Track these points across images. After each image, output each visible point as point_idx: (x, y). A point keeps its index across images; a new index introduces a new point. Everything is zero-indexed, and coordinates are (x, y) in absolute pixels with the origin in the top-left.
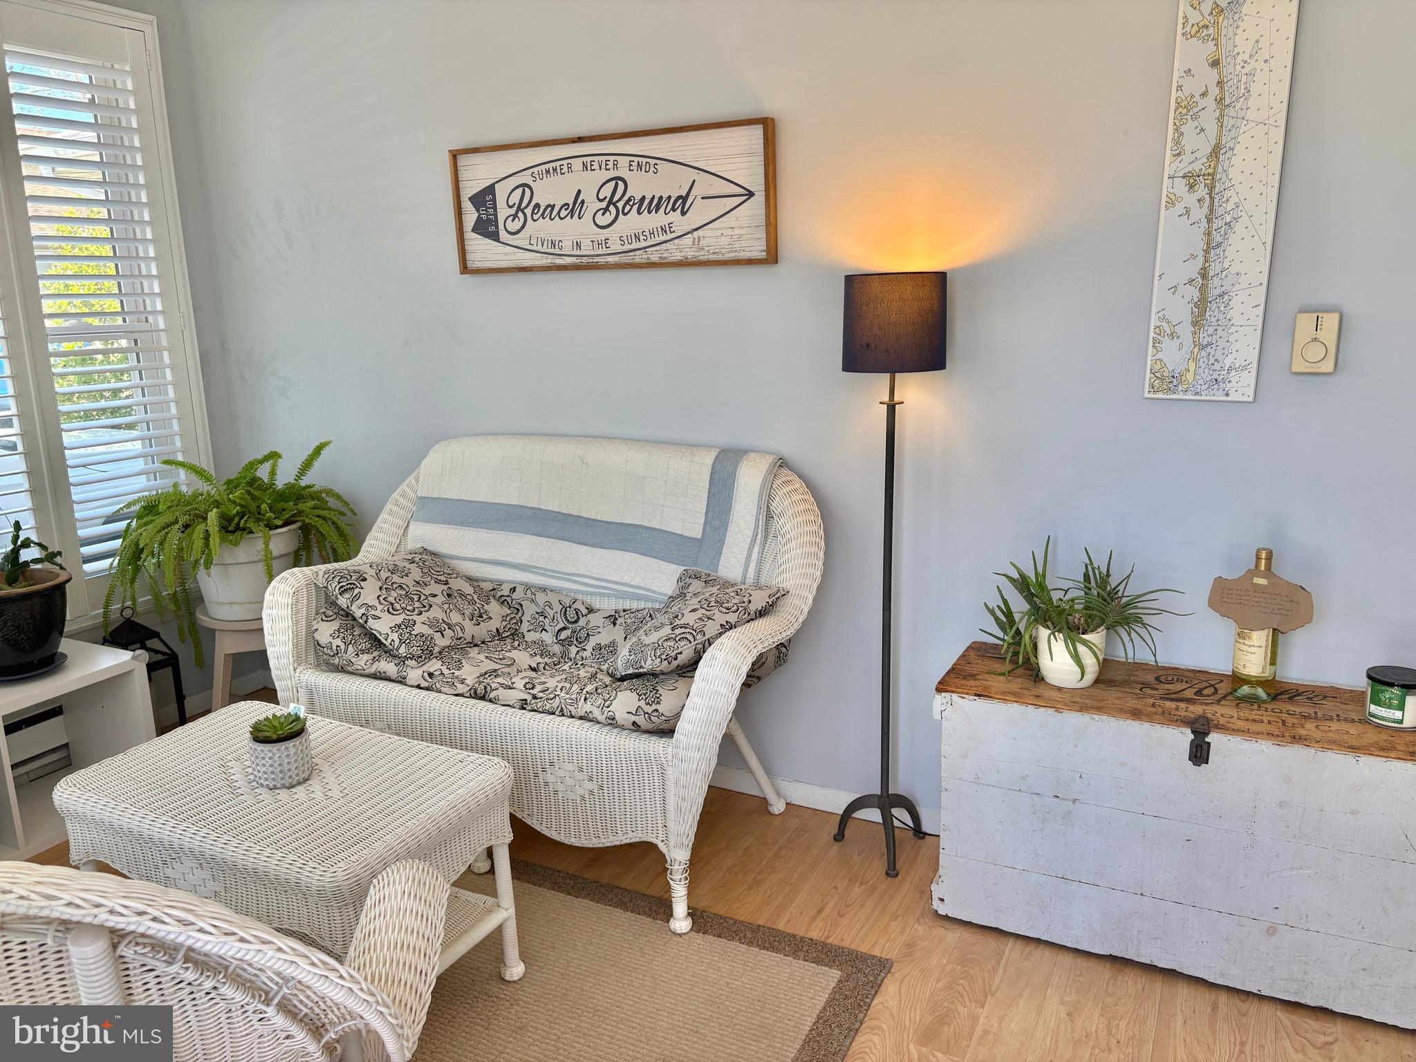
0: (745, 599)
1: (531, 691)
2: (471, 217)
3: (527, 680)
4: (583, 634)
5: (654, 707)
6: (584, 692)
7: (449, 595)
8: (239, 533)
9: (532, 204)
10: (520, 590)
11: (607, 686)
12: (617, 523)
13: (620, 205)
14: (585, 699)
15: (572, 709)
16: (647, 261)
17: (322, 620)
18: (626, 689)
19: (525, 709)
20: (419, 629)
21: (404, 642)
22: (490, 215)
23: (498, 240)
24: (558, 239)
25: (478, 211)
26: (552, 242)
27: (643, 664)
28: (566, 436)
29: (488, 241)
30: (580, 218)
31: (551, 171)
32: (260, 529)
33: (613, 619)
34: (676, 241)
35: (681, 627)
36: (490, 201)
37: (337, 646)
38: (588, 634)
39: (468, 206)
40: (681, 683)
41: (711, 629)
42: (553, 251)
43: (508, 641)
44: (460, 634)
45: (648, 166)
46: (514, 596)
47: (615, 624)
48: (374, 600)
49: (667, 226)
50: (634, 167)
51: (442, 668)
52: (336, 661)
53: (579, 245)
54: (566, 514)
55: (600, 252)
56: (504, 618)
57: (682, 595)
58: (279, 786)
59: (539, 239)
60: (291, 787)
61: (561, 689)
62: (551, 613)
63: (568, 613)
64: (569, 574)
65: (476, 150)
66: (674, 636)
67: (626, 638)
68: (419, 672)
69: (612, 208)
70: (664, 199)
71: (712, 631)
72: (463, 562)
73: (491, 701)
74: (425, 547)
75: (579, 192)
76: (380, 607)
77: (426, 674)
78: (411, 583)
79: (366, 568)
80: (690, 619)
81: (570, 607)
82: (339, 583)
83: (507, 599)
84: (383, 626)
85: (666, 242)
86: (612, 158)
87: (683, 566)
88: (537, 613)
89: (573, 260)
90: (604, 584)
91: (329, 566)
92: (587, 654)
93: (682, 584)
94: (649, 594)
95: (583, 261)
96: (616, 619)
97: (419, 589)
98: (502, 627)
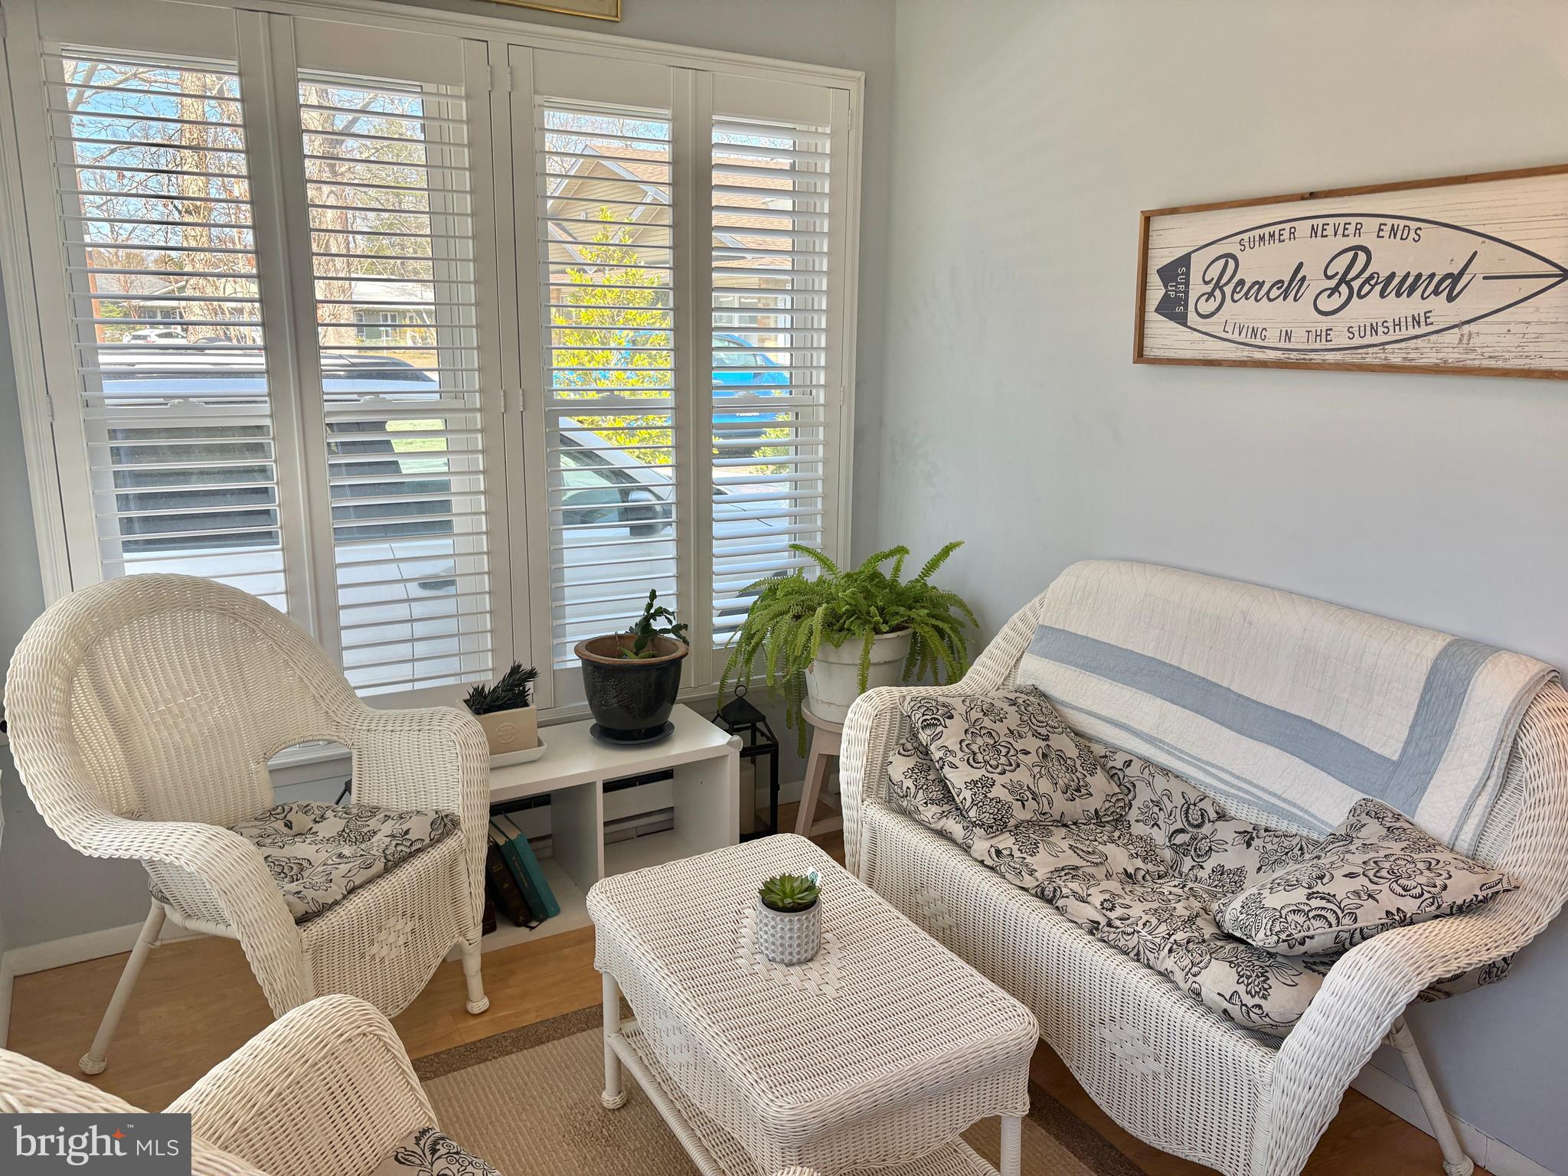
0: (1439, 882)
1: (1108, 913)
2: (1156, 293)
3: (1107, 896)
4: (1204, 845)
5: (1257, 1000)
6: (1172, 940)
7: (1045, 756)
8: (844, 633)
9: (1235, 280)
10: (1136, 765)
11: (1204, 941)
12: (1277, 710)
13: (1356, 285)
14: (1170, 951)
15: (1151, 956)
16: (1384, 362)
17: (899, 754)
18: (1224, 959)
19: (1094, 935)
20: (997, 792)
21: (976, 805)
22: (1180, 292)
23: (1185, 325)
24: (1261, 326)
25: (1166, 286)
26: (1253, 330)
27: (1253, 935)
28: (1232, 579)
29: (1173, 324)
30: (1295, 300)
31: (1267, 237)
32: (863, 633)
33: (1248, 838)
34: (1433, 337)
35: (1322, 898)
36: (1182, 274)
37: (908, 788)
38: (1210, 847)
39: (1154, 280)
40: (1305, 979)
41: (1370, 914)
42: (1253, 341)
43: (1108, 828)
44: (1046, 809)
45: (1406, 232)
46: (1128, 771)
47: (1249, 845)
48: (956, 744)
49: (1422, 315)
50: (1385, 233)
51: (1014, 847)
52: (905, 804)
53: (1288, 336)
54: (1212, 682)
55: (1317, 346)
56: (1108, 797)
57: (1348, 838)
58: (778, 960)
59: (1237, 326)
60: (790, 964)
61: (1145, 925)
62: (1170, 806)
63: (1190, 811)
64: (1202, 761)
65: (1173, 211)
66: (1307, 909)
67: (1260, 869)
68: (986, 845)
69: (1344, 289)
70: (1423, 278)
71: (1370, 918)
72: (1076, 712)
73: (1057, 908)
74: (1037, 684)
75: (1301, 265)
76: (960, 754)
77: (993, 850)
78: (1004, 731)
79: (957, 703)
80: (1340, 887)
81: (1195, 805)
82: (923, 715)
83: (1119, 772)
84: (958, 777)
85: (1416, 337)
86: (1354, 220)
87: (1363, 792)
88: (1152, 801)
89: (1279, 354)
92: (1203, 874)
93: (1353, 820)
94: (1306, 817)
95: (1292, 356)
96: (1252, 838)
97: (1011, 740)
98: (1103, 809)
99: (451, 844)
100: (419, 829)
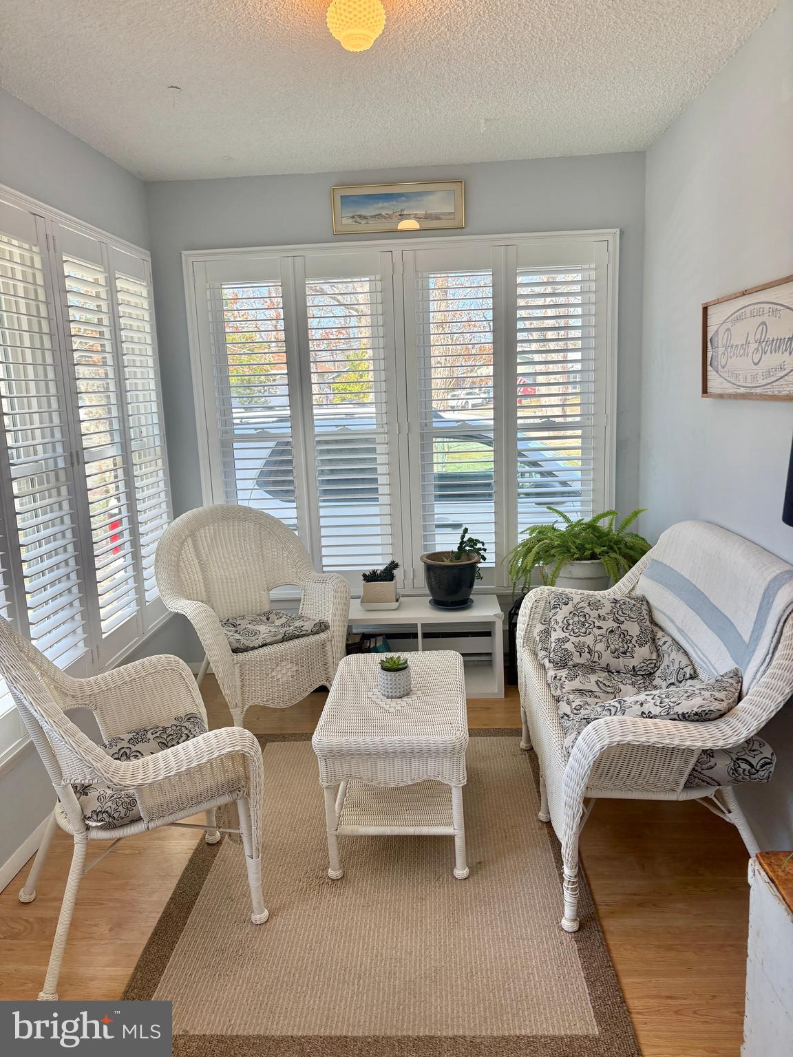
2: (710, 354)
7: (612, 632)
10: (668, 644)
20: (570, 646)
23: (718, 373)
25: (712, 349)
29: (715, 372)
39: (709, 346)
44: (596, 659)
48: (562, 618)
51: (564, 676)
56: (645, 661)
62: (671, 669)
63: (680, 673)
64: (694, 644)
68: (554, 673)
72: (659, 612)
76: (561, 624)
77: (554, 676)
78: (593, 615)
79: (575, 597)
81: (683, 669)
82: (554, 602)
84: (553, 635)
88: (667, 665)
90: (705, 660)
91: (586, 592)
97: (596, 621)
98: (639, 667)
99: (323, 636)
100: (308, 626)
